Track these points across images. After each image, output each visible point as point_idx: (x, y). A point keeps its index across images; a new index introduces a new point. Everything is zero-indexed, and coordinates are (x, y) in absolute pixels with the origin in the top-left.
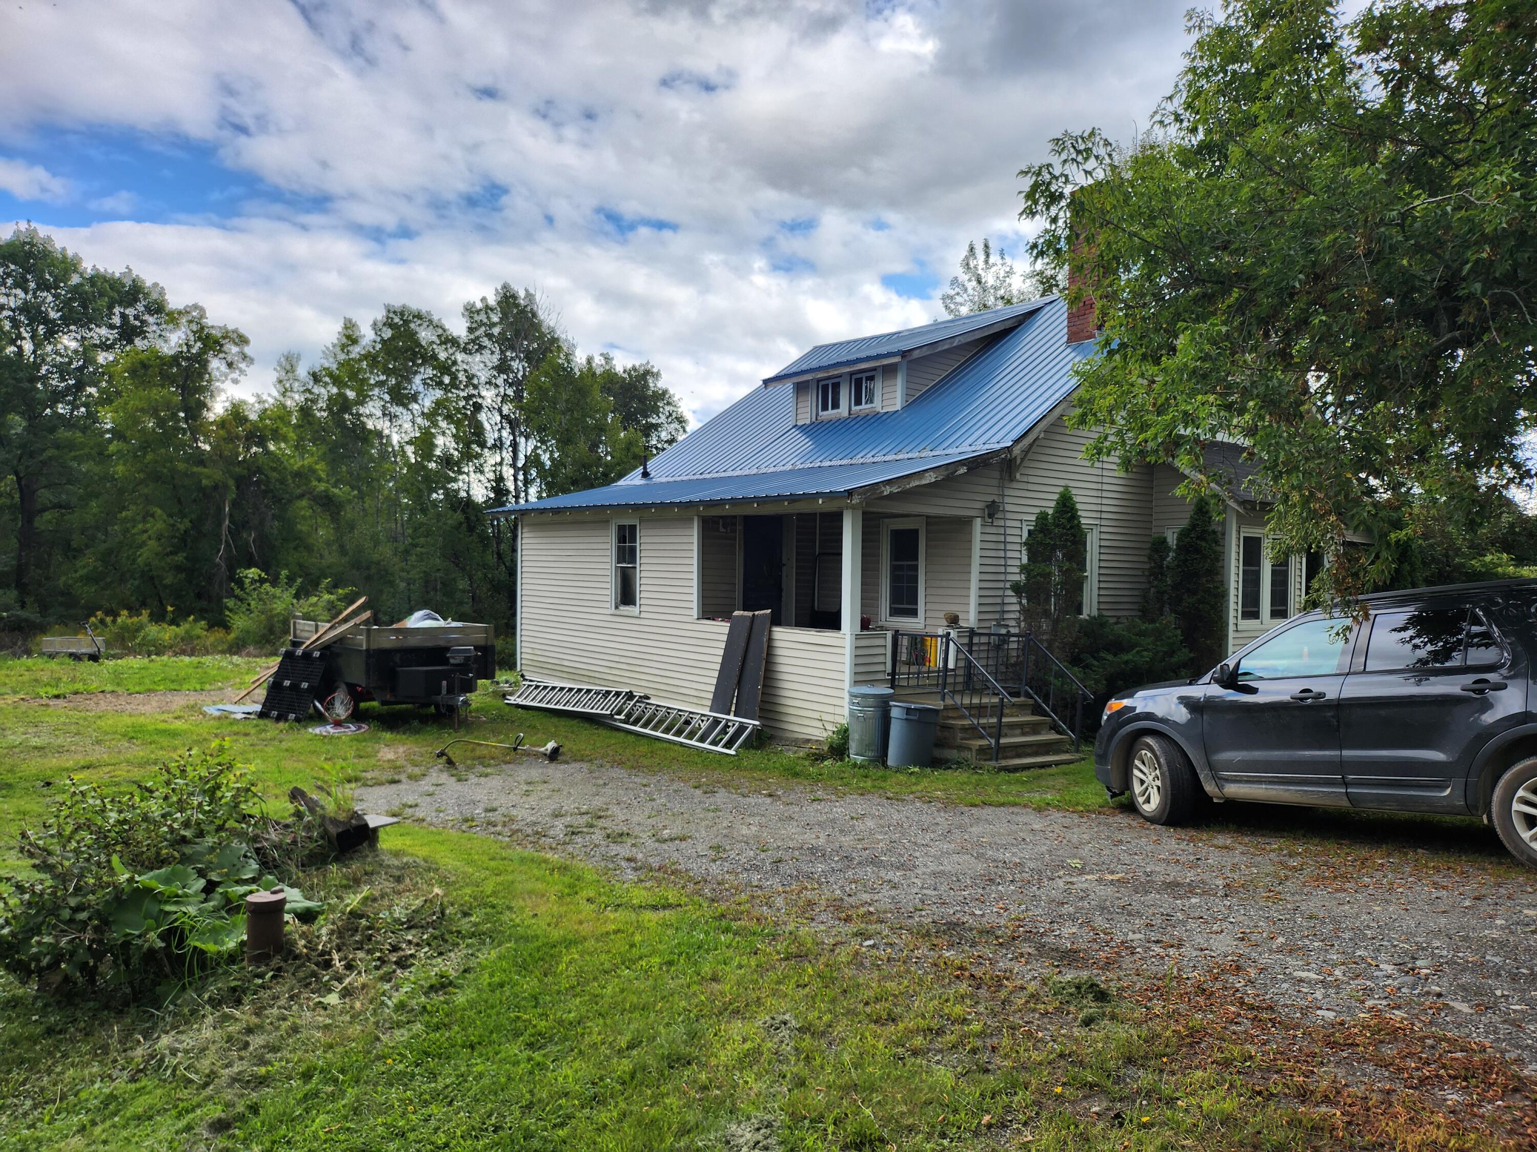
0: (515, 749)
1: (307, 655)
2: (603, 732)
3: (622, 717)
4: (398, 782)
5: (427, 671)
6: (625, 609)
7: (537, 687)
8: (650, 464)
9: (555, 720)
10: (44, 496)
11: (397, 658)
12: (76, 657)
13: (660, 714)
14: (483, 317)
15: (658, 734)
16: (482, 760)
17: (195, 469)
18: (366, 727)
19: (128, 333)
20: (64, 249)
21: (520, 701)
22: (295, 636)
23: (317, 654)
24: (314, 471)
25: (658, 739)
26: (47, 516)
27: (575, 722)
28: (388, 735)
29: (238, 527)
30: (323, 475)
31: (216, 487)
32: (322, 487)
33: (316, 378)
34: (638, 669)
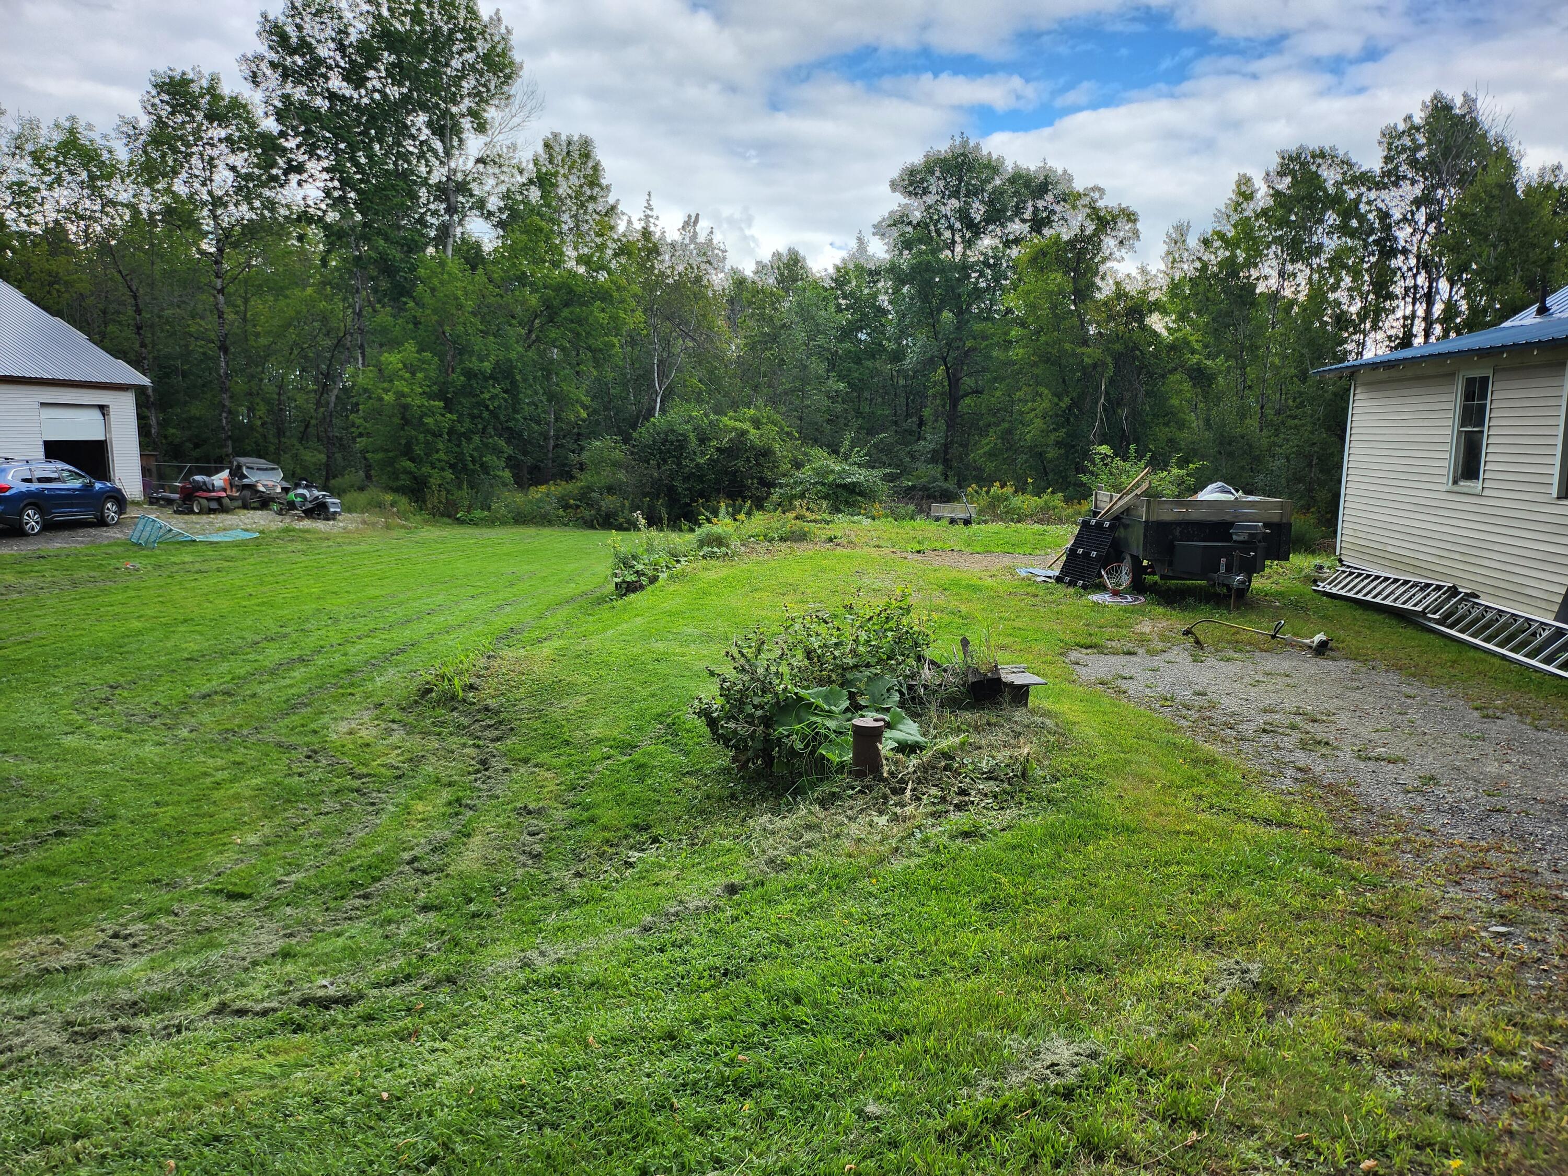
0: (1274, 637)
1: (1099, 525)
2: (1410, 632)
3: (1436, 616)
4: (1134, 654)
5: (1205, 547)
6: (1465, 485)
7: (1351, 574)
8: (1550, 301)
9: (1358, 613)
10: (968, 382)
11: (1177, 532)
12: (953, 521)
13: (1488, 616)
14: (1406, 141)
15: (1477, 641)
16: (1236, 645)
17: (1078, 350)
18: (1143, 599)
19: (1038, 224)
20: (990, 153)
21: (1328, 589)
22: (1096, 507)
23: (1107, 524)
24: (1188, 343)
25: (1476, 647)
26: (967, 400)
27: (1376, 617)
28: (1160, 610)
29: (1113, 405)
30: (1197, 346)
31: (1095, 366)
32: (1195, 359)
33: (1206, 243)
34: (1473, 560)
